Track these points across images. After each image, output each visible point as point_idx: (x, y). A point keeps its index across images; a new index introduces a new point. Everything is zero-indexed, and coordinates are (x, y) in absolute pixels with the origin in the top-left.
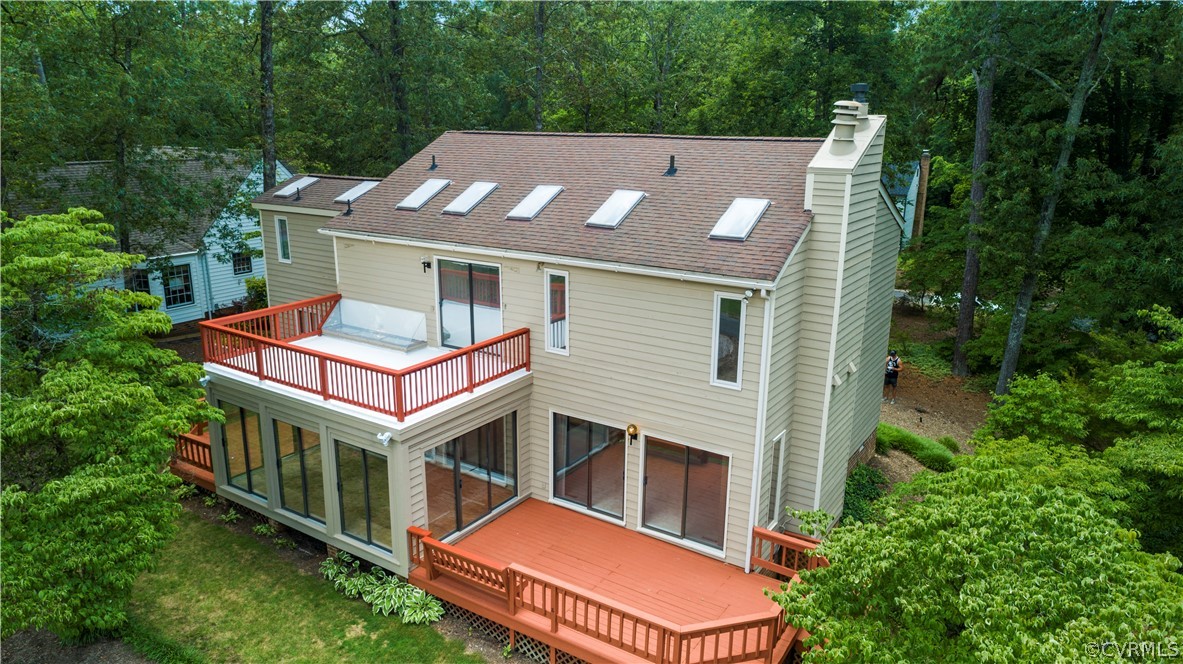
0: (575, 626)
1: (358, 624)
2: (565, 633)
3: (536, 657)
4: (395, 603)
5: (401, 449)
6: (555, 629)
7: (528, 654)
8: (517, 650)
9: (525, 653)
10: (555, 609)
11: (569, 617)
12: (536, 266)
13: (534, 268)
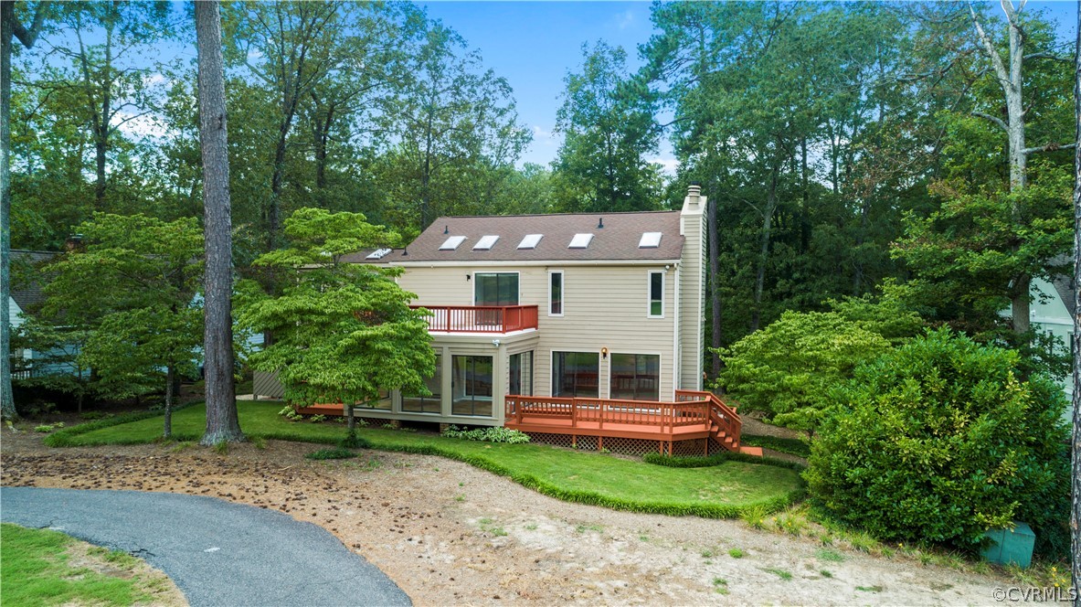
0: (614, 421)
1: (487, 445)
2: (607, 426)
3: (590, 448)
4: (502, 436)
5: (504, 349)
8: (578, 447)
9: (583, 447)
10: (601, 415)
11: (610, 418)
12: (544, 269)
13: (541, 271)
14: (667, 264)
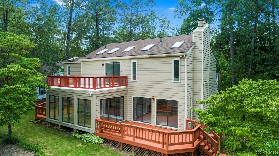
0: (139, 138)
1: (80, 144)
2: (137, 141)
3: (128, 150)
4: (91, 139)
5: (95, 97)
6: (134, 140)
7: (126, 150)
8: (123, 149)
9: (125, 150)
10: (134, 134)
11: (138, 136)
12: (129, 60)
13: (128, 61)
14: (181, 55)
